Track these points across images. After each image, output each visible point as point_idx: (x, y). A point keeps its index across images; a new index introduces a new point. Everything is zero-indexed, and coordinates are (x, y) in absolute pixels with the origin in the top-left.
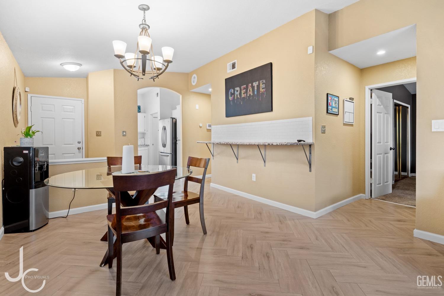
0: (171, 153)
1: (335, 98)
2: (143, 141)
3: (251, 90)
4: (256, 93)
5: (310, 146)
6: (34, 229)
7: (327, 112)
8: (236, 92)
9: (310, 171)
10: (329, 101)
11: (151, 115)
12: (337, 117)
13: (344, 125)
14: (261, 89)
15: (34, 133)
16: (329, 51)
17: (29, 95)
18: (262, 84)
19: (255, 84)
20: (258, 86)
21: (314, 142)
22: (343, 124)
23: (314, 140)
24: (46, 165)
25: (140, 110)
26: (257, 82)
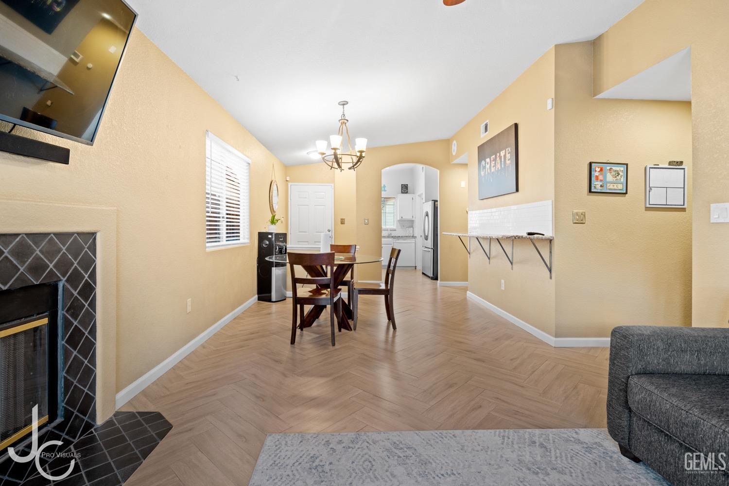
0: (432, 247)
1: (613, 168)
2: (411, 232)
3: (499, 161)
4: (503, 166)
5: (551, 241)
6: (274, 300)
7: (590, 191)
8: (486, 164)
9: (551, 278)
10: (595, 174)
11: (419, 196)
12: (625, 197)
13: (646, 210)
14: (507, 160)
15: (277, 221)
16: (594, 96)
17: (290, 184)
18: (508, 153)
19: (502, 153)
20: (505, 156)
21: (554, 236)
22: (644, 208)
23: (554, 233)
24: (284, 249)
25: (407, 189)
26: (504, 151)
